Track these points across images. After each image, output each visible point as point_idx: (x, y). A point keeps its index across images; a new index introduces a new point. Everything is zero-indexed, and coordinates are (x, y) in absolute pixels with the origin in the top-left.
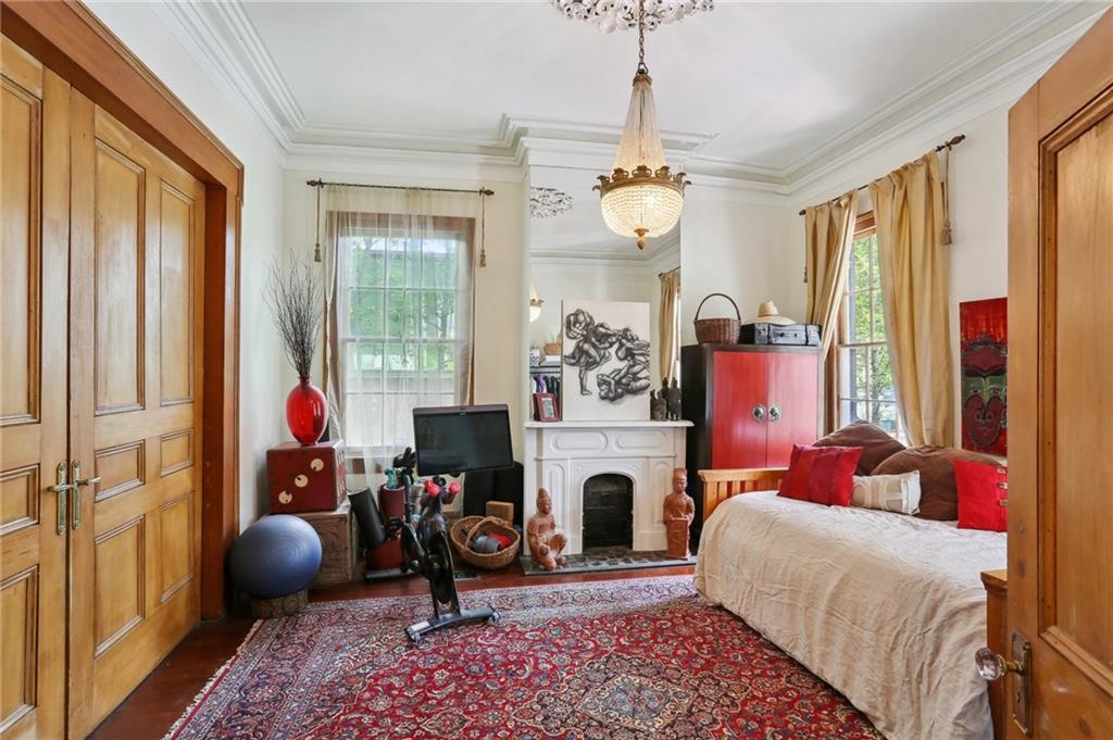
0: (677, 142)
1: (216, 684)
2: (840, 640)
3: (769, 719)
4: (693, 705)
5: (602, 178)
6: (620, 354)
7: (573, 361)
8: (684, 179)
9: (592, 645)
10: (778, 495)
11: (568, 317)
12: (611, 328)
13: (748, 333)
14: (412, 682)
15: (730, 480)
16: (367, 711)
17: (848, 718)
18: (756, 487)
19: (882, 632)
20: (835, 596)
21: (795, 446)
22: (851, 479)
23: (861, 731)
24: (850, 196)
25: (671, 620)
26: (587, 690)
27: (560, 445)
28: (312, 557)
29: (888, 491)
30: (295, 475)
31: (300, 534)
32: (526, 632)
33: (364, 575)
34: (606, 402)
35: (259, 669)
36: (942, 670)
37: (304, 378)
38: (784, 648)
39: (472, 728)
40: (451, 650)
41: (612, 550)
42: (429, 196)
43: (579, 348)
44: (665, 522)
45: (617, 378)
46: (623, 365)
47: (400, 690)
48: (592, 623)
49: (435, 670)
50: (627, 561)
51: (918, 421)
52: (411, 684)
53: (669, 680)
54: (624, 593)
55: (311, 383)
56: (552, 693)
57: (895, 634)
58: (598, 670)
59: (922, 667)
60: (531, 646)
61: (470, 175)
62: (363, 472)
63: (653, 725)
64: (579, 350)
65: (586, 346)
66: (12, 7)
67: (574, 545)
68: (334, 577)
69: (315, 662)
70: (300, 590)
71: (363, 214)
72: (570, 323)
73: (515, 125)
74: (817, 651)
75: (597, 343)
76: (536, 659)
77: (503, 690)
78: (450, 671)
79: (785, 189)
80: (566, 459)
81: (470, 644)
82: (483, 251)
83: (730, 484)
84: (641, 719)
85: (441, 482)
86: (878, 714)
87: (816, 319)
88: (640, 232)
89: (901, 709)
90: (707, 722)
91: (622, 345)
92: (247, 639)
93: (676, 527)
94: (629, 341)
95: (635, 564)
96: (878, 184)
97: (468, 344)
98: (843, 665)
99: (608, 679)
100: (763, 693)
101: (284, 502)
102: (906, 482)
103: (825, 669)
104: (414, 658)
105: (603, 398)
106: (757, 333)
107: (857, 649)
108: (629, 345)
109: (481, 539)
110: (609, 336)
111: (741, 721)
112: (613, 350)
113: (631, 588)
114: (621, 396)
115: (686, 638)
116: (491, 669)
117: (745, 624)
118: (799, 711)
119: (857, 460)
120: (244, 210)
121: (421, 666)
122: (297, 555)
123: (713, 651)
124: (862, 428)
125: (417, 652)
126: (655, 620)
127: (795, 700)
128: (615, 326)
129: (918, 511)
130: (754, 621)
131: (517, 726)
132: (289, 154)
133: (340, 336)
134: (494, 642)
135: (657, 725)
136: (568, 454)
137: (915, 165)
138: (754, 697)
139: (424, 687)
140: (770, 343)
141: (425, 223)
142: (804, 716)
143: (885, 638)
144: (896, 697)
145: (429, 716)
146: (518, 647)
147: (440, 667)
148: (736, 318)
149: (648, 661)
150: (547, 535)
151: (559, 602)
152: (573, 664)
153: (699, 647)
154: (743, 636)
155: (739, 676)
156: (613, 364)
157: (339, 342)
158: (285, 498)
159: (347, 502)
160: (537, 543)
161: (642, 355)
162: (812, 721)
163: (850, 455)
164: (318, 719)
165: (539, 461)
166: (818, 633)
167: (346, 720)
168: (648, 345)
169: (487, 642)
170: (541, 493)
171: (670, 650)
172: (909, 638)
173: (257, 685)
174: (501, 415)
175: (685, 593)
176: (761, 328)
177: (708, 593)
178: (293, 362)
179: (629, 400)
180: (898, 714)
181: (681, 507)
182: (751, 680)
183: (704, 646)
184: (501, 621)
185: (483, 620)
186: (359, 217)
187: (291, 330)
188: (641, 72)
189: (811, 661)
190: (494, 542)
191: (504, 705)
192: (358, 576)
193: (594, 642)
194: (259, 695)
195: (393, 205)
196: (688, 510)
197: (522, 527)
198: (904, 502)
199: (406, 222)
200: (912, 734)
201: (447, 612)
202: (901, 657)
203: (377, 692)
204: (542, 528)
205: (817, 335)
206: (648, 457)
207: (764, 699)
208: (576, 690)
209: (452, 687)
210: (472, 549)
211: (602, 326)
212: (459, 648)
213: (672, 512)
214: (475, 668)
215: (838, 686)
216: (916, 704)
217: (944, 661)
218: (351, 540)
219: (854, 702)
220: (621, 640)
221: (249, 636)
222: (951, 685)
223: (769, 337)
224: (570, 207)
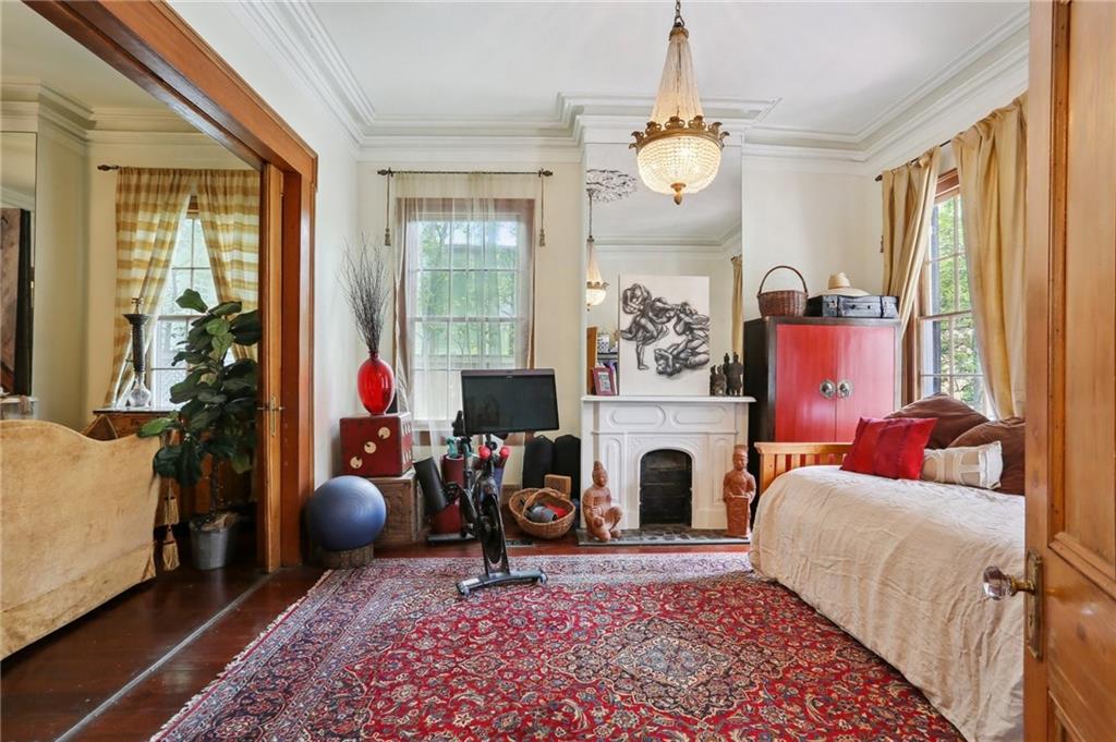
0: (736, 111)
1: (287, 617)
2: (894, 610)
3: (811, 687)
4: (731, 668)
5: (636, 134)
6: (678, 328)
7: (630, 336)
8: (721, 129)
9: (636, 608)
10: (841, 469)
11: (625, 292)
12: (669, 302)
13: (815, 306)
14: (457, 628)
15: (788, 453)
16: (413, 648)
17: (901, 694)
18: (817, 461)
19: (938, 601)
20: (890, 566)
21: (861, 420)
22: (922, 453)
23: (915, 706)
24: (931, 155)
25: (721, 592)
26: (624, 647)
27: (615, 418)
28: (377, 515)
29: (963, 463)
30: (364, 443)
31: (367, 495)
32: (571, 594)
33: (427, 537)
34: (664, 377)
35: (324, 608)
36: (1001, 639)
37: (374, 352)
38: (838, 622)
39: (507, 670)
40: (498, 605)
41: (670, 527)
42: (491, 179)
43: (636, 323)
44: (725, 500)
45: (675, 352)
46: (681, 340)
47: (445, 634)
48: (639, 590)
49: (480, 620)
50: (684, 537)
51: (1007, 392)
52: (456, 629)
53: (710, 645)
54: (676, 565)
55: (379, 357)
56: (589, 647)
57: (952, 602)
58: (638, 631)
59: (981, 638)
60: (575, 606)
61: (529, 158)
62: (429, 444)
63: (686, 683)
64: (636, 325)
65: (643, 321)
66: (108, 8)
67: (630, 519)
68: (397, 538)
69: (373, 606)
70: (366, 545)
71: (429, 200)
72: (626, 300)
73: (570, 104)
74: (871, 622)
75: (654, 318)
76: (578, 617)
77: (541, 641)
78: (493, 622)
79: (860, 156)
80: (623, 434)
81: (516, 600)
82: (542, 231)
83: (788, 458)
84: (675, 676)
85: (491, 446)
86: (934, 690)
87: (893, 289)
88: (677, 187)
89: (959, 684)
90: (743, 684)
91: (680, 320)
92: (317, 584)
93: (736, 505)
94: (687, 315)
95: (692, 540)
96: (962, 136)
97: (528, 323)
98: (898, 637)
99: (647, 639)
100: (809, 663)
101: (355, 467)
102: (984, 454)
103: (878, 642)
104: (462, 609)
105: (660, 373)
106: (824, 306)
107: (912, 621)
108: (687, 319)
109: (538, 509)
110: (667, 310)
111: (780, 687)
112: (670, 325)
113: (685, 561)
114: (679, 371)
115: (734, 608)
116: (533, 623)
117: (800, 599)
118: (847, 683)
119: (930, 431)
120: (317, 195)
121: (468, 616)
122: (362, 513)
123: (761, 622)
124: (940, 401)
125: (466, 604)
126: (704, 591)
127: (843, 672)
128: (673, 300)
129: (999, 485)
130: (808, 596)
131: (549, 673)
132: (362, 147)
133: (408, 316)
134: (540, 600)
135: (690, 683)
136: (625, 429)
137: (1004, 112)
138: (798, 666)
139: (467, 633)
140: (839, 316)
141: (487, 207)
142: (851, 687)
143: (942, 608)
144: (953, 671)
145: (468, 657)
146: (562, 606)
147: (485, 618)
148: (803, 290)
149: (691, 626)
150: (603, 508)
151: (609, 569)
152: (613, 624)
153: (747, 617)
154: (796, 610)
155: (786, 645)
156: (671, 339)
157: (408, 321)
158: (355, 463)
159: (413, 471)
160: (592, 515)
161: (700, 329)
162: (859, 693)
163: (921, 426)
164: (368, 651)
165: (595, 434)
166: (872, 604)
167: (393, 654)
168: (708, 320)
169: (533, 600)
170: (597, 466)
171: (715, 618)
172: (967, 607)
173: (321, 621)
174: (548, 380)
175: (741, 568)
176: (829, 300)
177: (762, 568)
178: (363, 337)
179: (687, 375)
180: (956, 689)
181: (741, 484)
182: (798, 650)
183: (753, 617)
184: (548, 583)
185: (533, 580)
186: (425, 203)
187: (361, 307)
188: (677, 25)
189: (865, 636)
190: (549, 512)
191: (540, 653)
192: (422, 539)
193: (638, 606)
194: (322, 628)
195: (457, 190)
196: (749, 488)
197: (579, 500)
198: (982, 476)
199: (468, 204)
200: (969, 710)
201: (498, 571)
202: (958, 628)
203: (424, 634)
204: (597, 500)
205: (893, 306)
206: (707, 433)
207: (809, 669)
208: (613, 646)
209: (493, 635)
210: (529, 518)
211: (659, 300)
212: (505, 604)
213: (731, 489)
214: (517, 621)
215: (891, 660)
216: (975, 677)
217: (1004, 630)
218: (416, 505)
219: (908, 677)
220: (666, 606)
221: (319, 582)
222: (1010, 655)
223: (838, 309)
224: (635, 189)
